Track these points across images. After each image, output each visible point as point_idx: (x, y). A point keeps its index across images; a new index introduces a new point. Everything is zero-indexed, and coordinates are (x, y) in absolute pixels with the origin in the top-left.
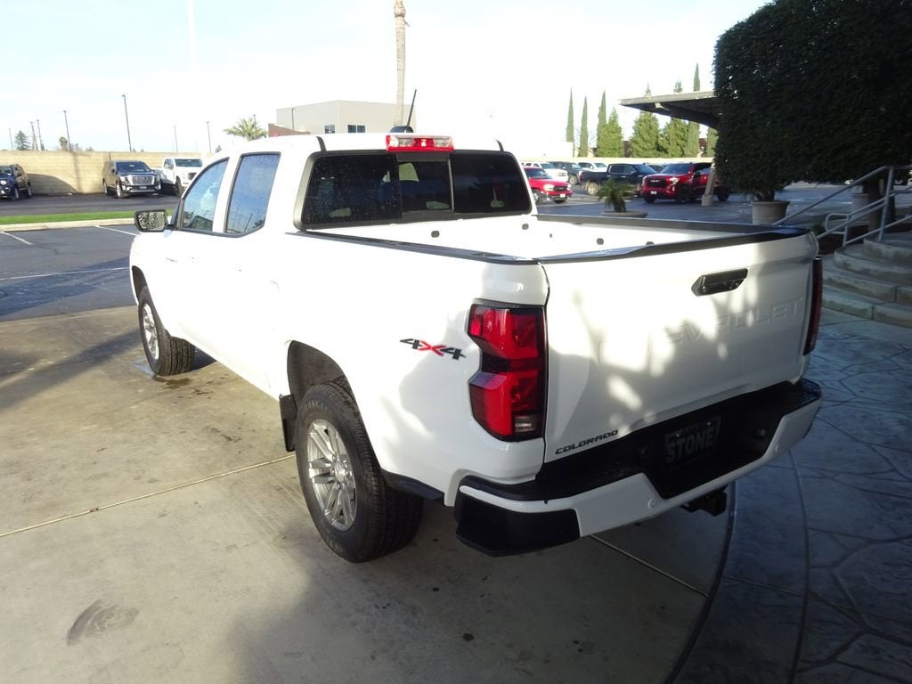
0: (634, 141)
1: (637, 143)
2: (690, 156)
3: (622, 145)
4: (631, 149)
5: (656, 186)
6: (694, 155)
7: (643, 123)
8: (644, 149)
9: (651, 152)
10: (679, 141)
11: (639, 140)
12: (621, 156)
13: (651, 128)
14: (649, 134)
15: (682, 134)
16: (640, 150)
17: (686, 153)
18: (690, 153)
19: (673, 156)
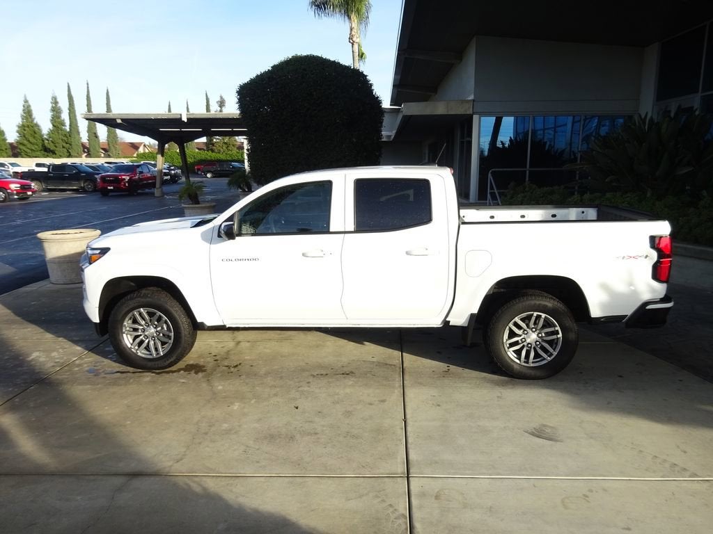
0: (19, 143)
1: (24, 145)
2: (76, 157)
3: (9, 146)
4: (19, 150)
5: (110, 183)
6: (80, 156)
7: (26, 128)
8: (32, 150)
9: (39, 153)
10: (64, 144)
11: (25, 142)
12: (9, 157)
13: (35, 133)
14: (34, 137)
15: (65, 139)
16: (29, 151)
17: (72, 154)
18: (76, 155)
19: (61, 157)
